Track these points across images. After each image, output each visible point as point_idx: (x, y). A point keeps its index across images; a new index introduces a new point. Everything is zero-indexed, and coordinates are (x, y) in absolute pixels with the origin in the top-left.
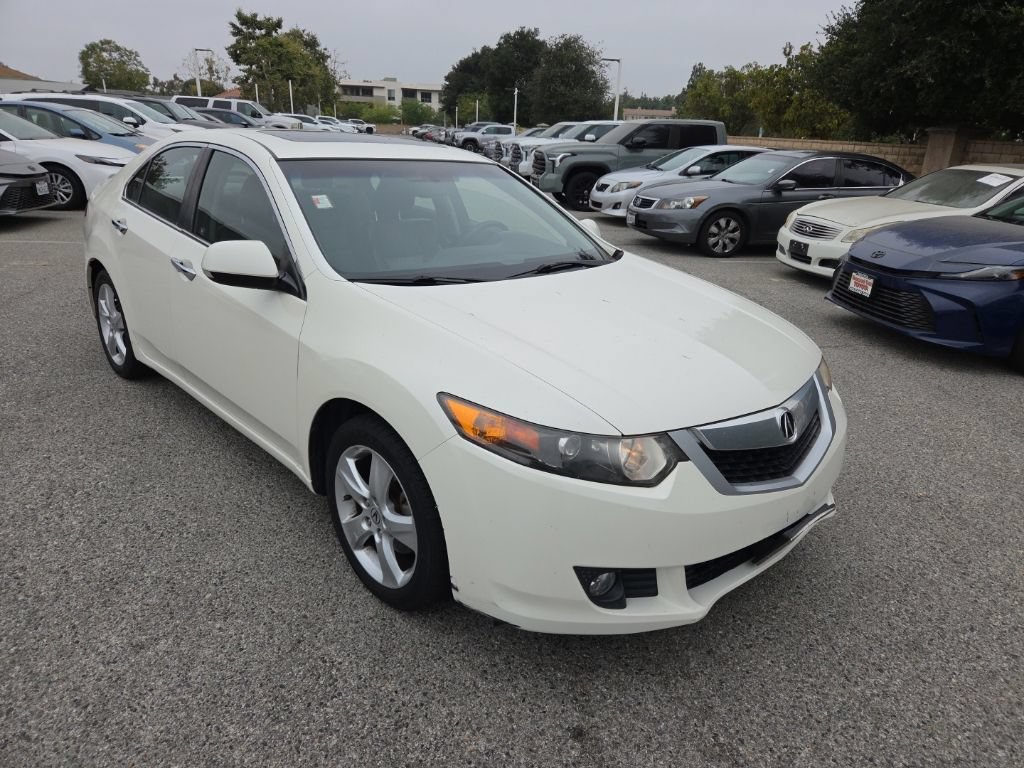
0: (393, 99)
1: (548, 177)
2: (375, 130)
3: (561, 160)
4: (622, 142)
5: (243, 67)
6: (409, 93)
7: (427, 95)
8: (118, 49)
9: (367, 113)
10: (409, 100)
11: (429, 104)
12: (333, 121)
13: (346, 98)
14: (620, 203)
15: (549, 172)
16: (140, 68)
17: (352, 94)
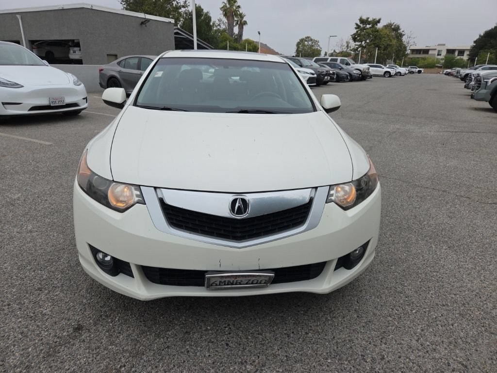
0: (440, 55)
1: (481, 92)
2: (423, 71)
3: (492, 82)
5: (357, 43)
6: (450, 52)
7: (461, 52)
8: (311, 40)
9: (421, 63)
10: (450, 55)
11: (462, 57)
12: (396, 67)
13: (411, 56)
15: (482, 89)
16: (318, 48)
17: (417, 54)
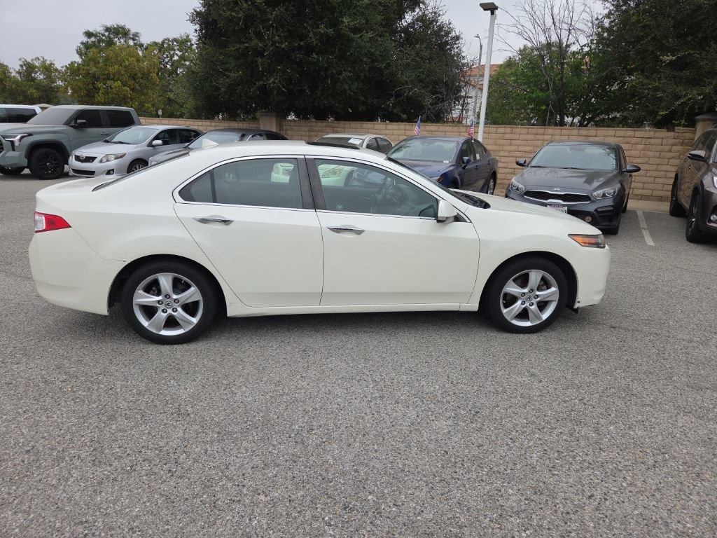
3: (20, 140)
4: (67, 123)
14: (113, 170)
